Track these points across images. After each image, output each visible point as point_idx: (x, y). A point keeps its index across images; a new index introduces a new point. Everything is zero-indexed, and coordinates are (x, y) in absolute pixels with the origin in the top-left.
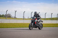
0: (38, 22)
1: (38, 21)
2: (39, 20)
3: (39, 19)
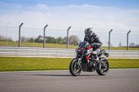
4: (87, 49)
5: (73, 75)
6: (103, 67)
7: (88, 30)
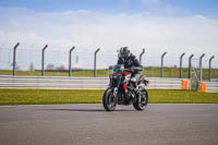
0: (134, 83)
1: (134, 79)
2: (138, 76)
3: (136, 72)
4: (124, 75)
5: (108, 110)
6: (142, 99)
7: (125, 49)
